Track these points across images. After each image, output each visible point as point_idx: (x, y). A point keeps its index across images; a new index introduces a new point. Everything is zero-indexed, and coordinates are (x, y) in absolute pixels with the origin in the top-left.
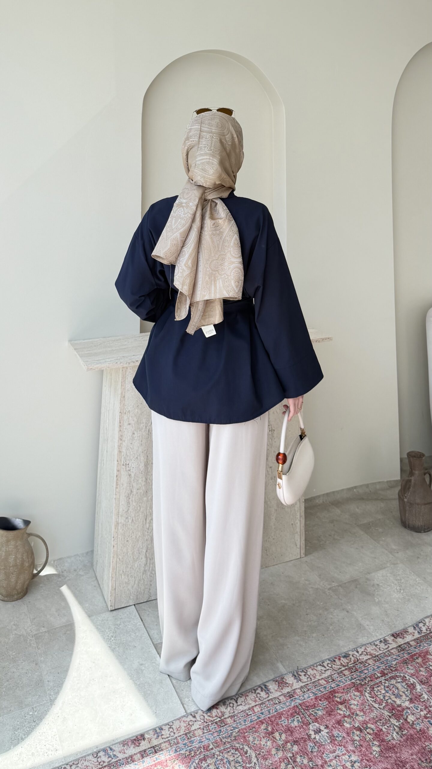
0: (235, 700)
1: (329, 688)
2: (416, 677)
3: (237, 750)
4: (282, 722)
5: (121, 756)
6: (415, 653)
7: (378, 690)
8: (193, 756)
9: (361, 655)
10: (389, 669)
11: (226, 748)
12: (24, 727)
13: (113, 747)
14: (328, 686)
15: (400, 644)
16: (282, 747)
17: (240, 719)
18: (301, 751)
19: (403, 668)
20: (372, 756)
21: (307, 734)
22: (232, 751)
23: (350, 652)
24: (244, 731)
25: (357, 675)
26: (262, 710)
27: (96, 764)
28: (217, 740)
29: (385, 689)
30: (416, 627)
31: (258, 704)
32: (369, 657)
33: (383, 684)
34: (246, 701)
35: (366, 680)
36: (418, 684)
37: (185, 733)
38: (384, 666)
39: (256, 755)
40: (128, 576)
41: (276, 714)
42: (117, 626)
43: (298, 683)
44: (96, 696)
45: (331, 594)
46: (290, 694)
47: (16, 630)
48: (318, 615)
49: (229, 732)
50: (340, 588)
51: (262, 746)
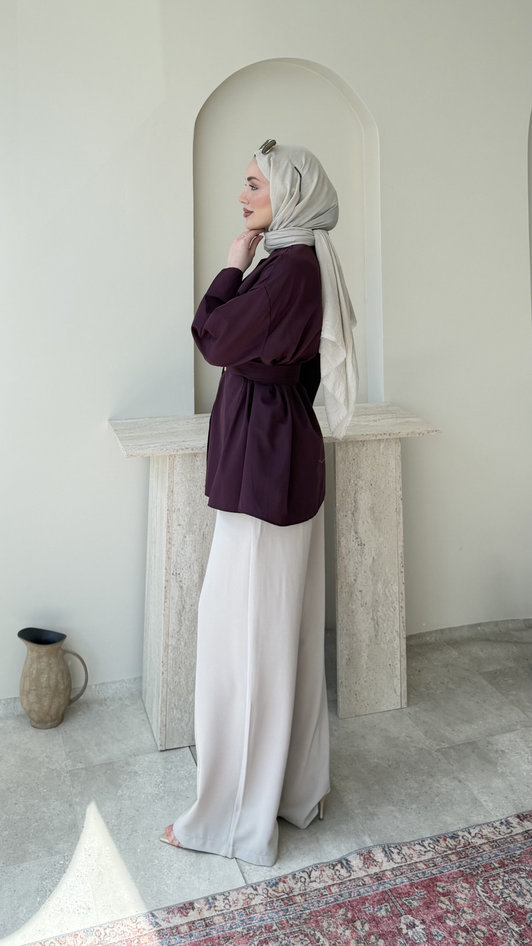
0: (307, 873)
1: (430, 874)
3: (306, 935)
4: (365, 909)
5: (164, 925)
7: (494, 884)
8: (252, 936)
9: (474, 837)
10: (511, 860)
11: (293, 932)
12: (53, 877)
13: (156, 913)
14: (428, 871)
15: (528, 829)
16: (363, 939)
17: (313, 899)
19: (530, 861)
21: (397, 927)
22: (300, 936)
23: (460, 832)
24: (317, 913)
25: (467, 862)
26: (340, 891)
27: (134, 930)
28: (283, 921)
29: (503, 884)
31: (336, 884)
32: (484, 841)
33: (502, 877)
34: (321, 877)
35: (479, 870)
37: (243, 907)
38: (504, 855)
40: (181, 711)
41: (358, 898)
42: (167, 771)
43: (389, 863)
44: (139, 850)
45: (440, 758)
46: (377, 876)
47: (48, 763)
48: (421, 782)
49: (298, 913)
50: (452, 750)
51: (339, 935)
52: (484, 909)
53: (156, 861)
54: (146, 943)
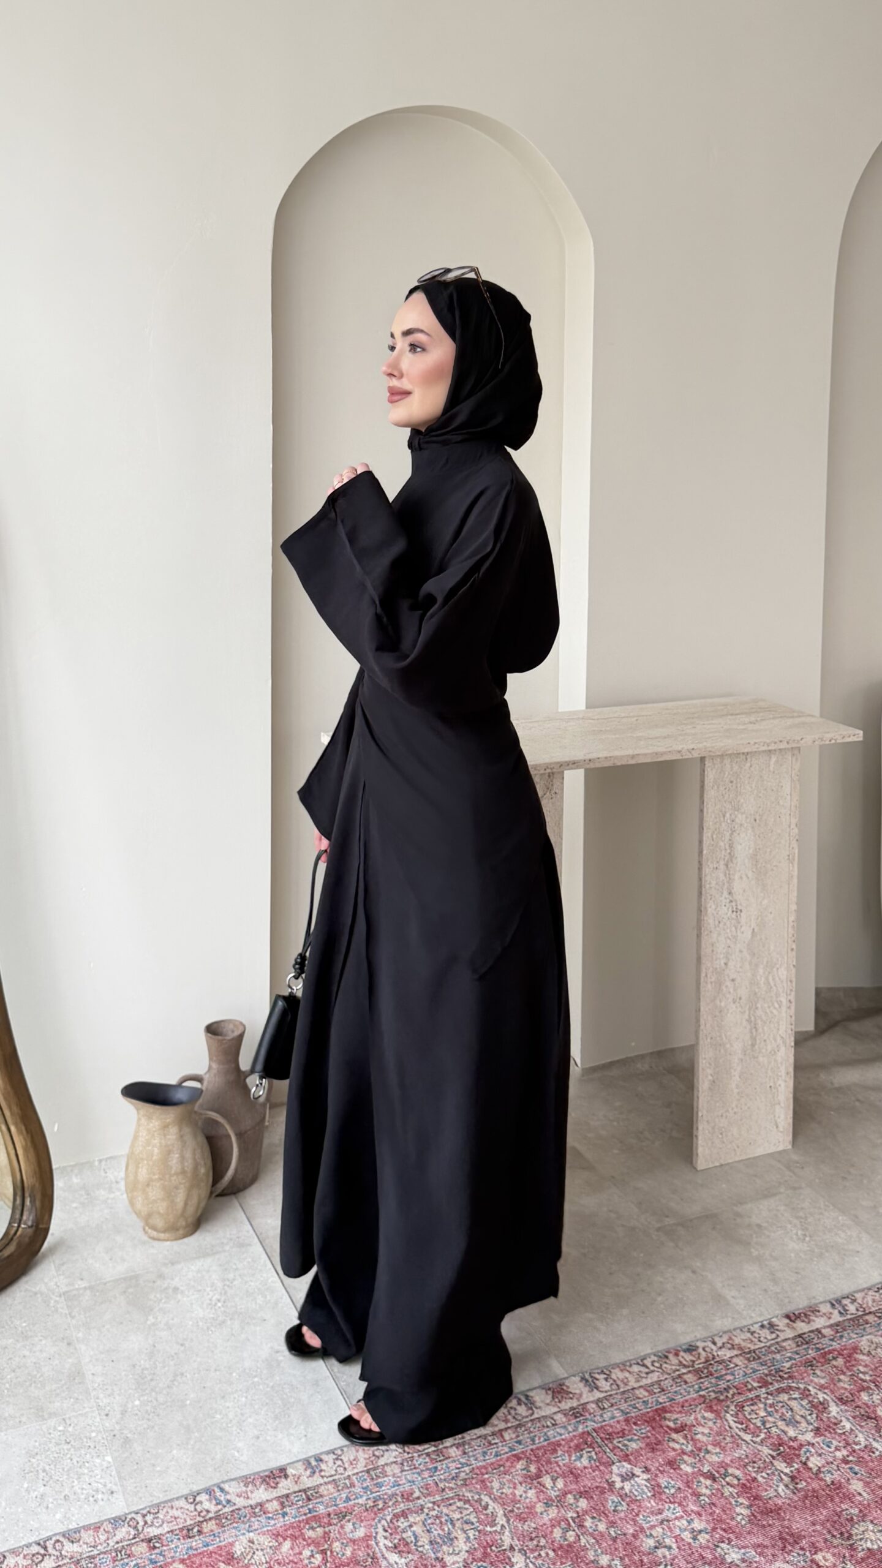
1: (654, 1403)
2: (831, 1390)
3: (467, 1501)
4: (558, 1459)
5: (240, 1502)
6: (831, 1348)
7: (752, 1411)
8: (381, 1508)
9: (721, 1348)
10: (777, 1375)
11: (447, 1498)
12: (48, 1451)
13: (226, 1487)
14: (651, 1400)
15: (800, 1332)
16: (555, 1500)
17: (475, 1450)
18: (594, 1509)
19: (805, 1375)
20: (733, 1523)
21: (607, 1481)
22: (458, 1504)
23: (700, 1341)
24: (484, 1471)
25: (711, 1383)
26: (518, 1436)
27: (192, 1514)
28: (429, 1484)
29: (765, 1409)
30: (835, 1303)
32: (736, 1352)
33: (763, 1400)
36: (834, 1404)
37: (365, 1469)
38: (765, 1369)
39: (504, 1512)
41: (546, 1444)
42: (227, 1283)
43: (593, 1393)
44: (188, 1402)
45: (662, 1240)
46: (575, 1411)
48: (634, 1276)
49: (453, 1472)
50: (680, 1228)
51: (518, 1498)
52: (738, 1446)
53: (218, 1416)
54: (212, 1531)
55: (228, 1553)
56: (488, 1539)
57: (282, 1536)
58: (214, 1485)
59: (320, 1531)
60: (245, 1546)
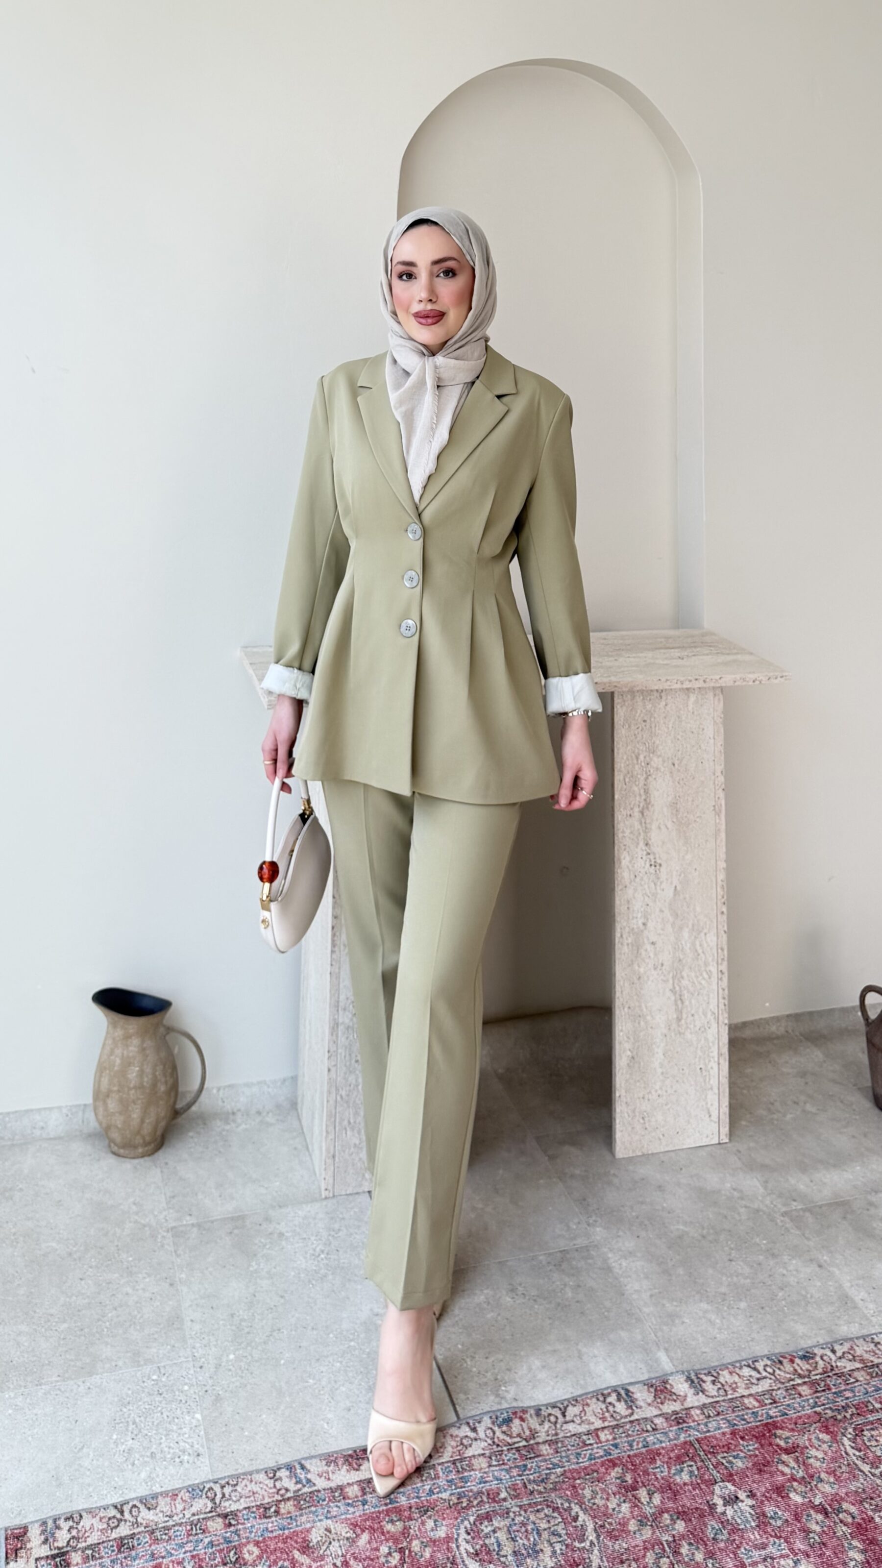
0: (560, 1409)
1: (765, 1416)
3: (556, 1509)
4: (656, 1470)
5: (321, 1484)
7: (872, 1436)
8: (466, 1507)
9: (840, 1358)
11: (534, 1503)
12: (140, 1401)
13: (307, 1464)
14: (761, 1412)
16: (650, 1519)
17: (568, 1450)
18: (692, 1534)
21: (708, 1502)
22: (546, 1511)
23: (817, 1348)
24: (575, 1474)
25: (828, 1399)
26: (615, 1439)
27: (271, 1491)
28: (517, 1484)
31: (609, 1427)
32: (857, 1365)
34: (583, 1415)
35: (847, 1412)
37: (451, 1459)
39: (595, 1526)
41: (644, 1452)
42: (333, 1233)
43: (698, 1396)
44: (282, 1362)
45: (787, 1225)
46: (678, 1416)
47: (137, 1213)
48: (755, 1266)
49: (543, 1472)
50: (808, 1214)
51: (610, 1511)
53: (311, 1381)
54: (289, 1513)
55: (305, 1540)
56: (576, 1555)
57: (360, 1526)
58: (296, 1460)
59: (399, 1525)
60: (321, 1532)
